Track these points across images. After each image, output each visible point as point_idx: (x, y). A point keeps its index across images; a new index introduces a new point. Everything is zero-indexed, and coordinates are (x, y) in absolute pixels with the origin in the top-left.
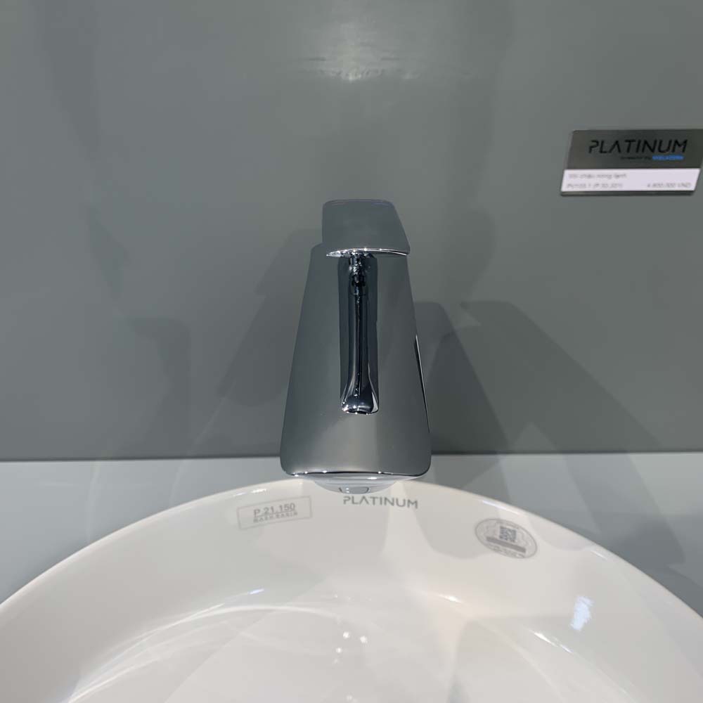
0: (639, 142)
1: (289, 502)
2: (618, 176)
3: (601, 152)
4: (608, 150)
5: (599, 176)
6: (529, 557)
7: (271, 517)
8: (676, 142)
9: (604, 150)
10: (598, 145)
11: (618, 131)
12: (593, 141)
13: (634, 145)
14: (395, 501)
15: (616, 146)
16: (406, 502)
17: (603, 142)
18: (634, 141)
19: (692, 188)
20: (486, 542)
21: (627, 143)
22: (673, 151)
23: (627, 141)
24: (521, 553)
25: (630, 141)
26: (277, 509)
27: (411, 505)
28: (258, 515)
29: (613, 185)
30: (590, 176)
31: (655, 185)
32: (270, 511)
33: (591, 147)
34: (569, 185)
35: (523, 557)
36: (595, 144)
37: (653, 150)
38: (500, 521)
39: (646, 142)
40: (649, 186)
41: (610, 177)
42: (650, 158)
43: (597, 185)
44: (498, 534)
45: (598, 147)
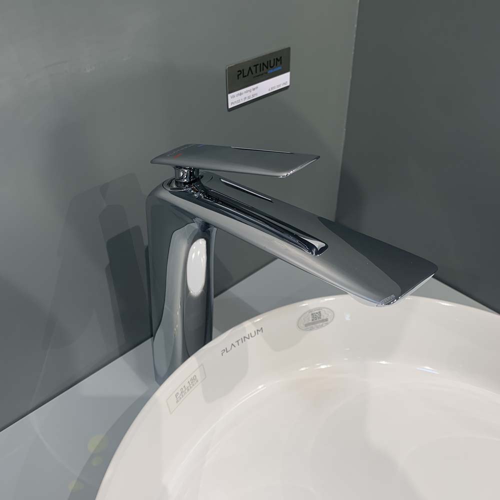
0: (261, 65)
1: (192, 376)
2: (254, 89)
3: (244, 77)
4: (246, 75)
5: (245, 92)
7: (186, 393)
8: (277, 59)
11: (249, 61)
12: (238, 71)
13: (258, 67)
14: (250, 336)
15: (250, 71)
16: (256, 332)
17: (243, 70)
19: (288, 84)
20: (306, 328)
21: (255, 67)
22: (277, 64)
24: (326, 322)
25: (256, 66)
26: (187, 385)
27: (259, 332)
28: (178, 397)
29: (252, 96)
30: (241, 94)
31: (272, 88)
32: (184, 389)
33: (238, 75)
34: (232, 103)
35: (327, 324)
36: (240, 72)
37: (267, 68)
38: (310, 311)
39: (263, 64)
40: (269, 90)
41: (250, 91)
42: (267, 73)
43: (245, 98)
44: (311, 319)
45: (242, 75)
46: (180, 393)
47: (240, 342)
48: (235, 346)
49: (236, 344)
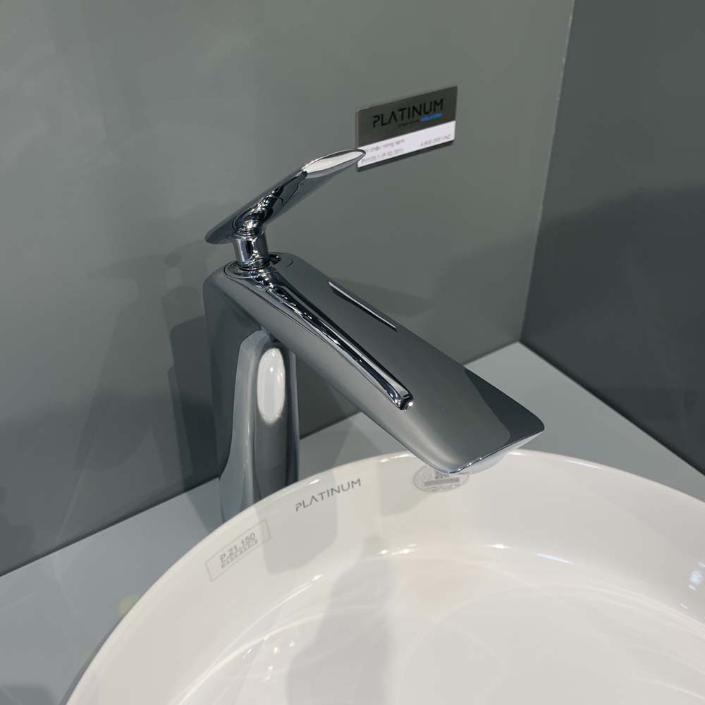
0: (409, 109)
1: (248, 534)
2: (398, 143)
3: (383, 124)
4: (387, 121)
6: (463, 483)
7: (236, 556)
8: (435, 102)
9: (384, 122)
10: (379, 119)
11: (392, 103)
12: (375, 117)
13: (406, 112)
14: (340, 488)
15: (393, 118)
16: (351, 485)
17: (382, 115)
18: (405, 109)
19: (452, 138)
20: (426, 487)
21: (400, 113)
22: (434, 110)
23: (400, 110)
24: (456, 483)
25: (402, 110)
26: (239, 545)
27: (354, 485)
28: (224, 560)
29: (396, 151)
30: (377, 148)
31: (426, 143)
32: (234, 550)
33: (375, 122)
35: (459, 486)
36: (377, 119)
37: (420, 114)
39: (414, 108)
40: (422, 145)
41: (392, 145)
42: (418, 121)
43: (384, 154)
44: (434, 476)
45: (380, 121)
46: (228, 554)
47: (325, 495)
48: (316, 500)
49: (319, 498)
